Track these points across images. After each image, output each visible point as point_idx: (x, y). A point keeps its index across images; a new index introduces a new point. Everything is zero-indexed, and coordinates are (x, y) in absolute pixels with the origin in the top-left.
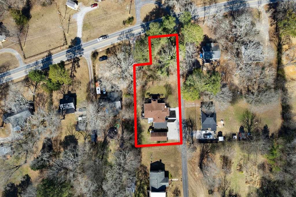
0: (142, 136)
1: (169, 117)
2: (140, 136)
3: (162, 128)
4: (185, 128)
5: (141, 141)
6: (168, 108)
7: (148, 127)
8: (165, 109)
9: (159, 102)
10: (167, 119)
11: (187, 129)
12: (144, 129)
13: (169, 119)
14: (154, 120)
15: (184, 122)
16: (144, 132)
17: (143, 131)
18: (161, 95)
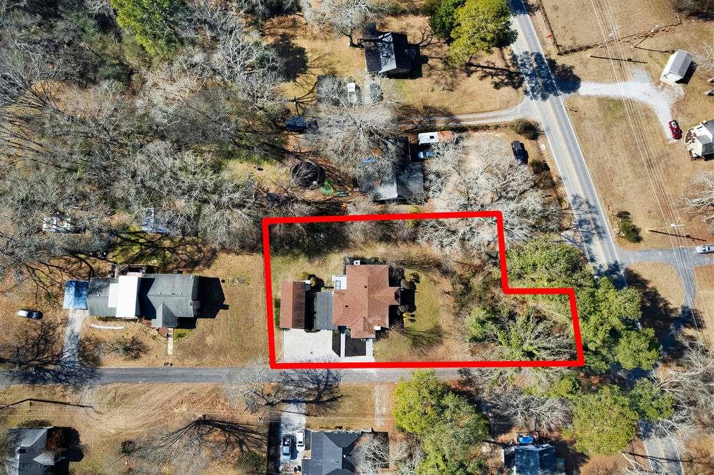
0: (296, 257)
1: (348, 338)
2: (296, 251)
3: (317, 316)
4: (314, 383)
5: (284, 255)
6: (374, 336)
7: (320, 274)
8: (370, 326)
9: (393, 309)
10: (342, 329)
11: (311, 386)
12: (317, 262)
13: (343, 336)
14: (341, 293)
15: (330, 379)
16: (307, 264)
17: (310, 261)
18: (413, 316)
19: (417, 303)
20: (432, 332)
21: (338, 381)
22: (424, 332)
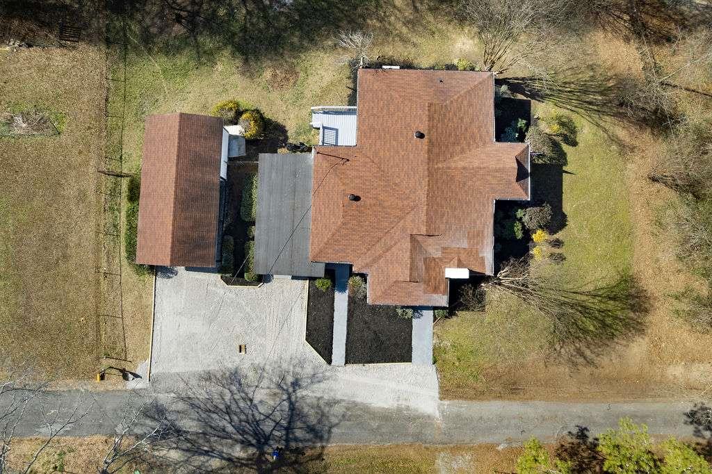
6: (443, 301)
19: (568, 207)
20: (611, 296)
21: (321, 438)
22: (589, 294)
